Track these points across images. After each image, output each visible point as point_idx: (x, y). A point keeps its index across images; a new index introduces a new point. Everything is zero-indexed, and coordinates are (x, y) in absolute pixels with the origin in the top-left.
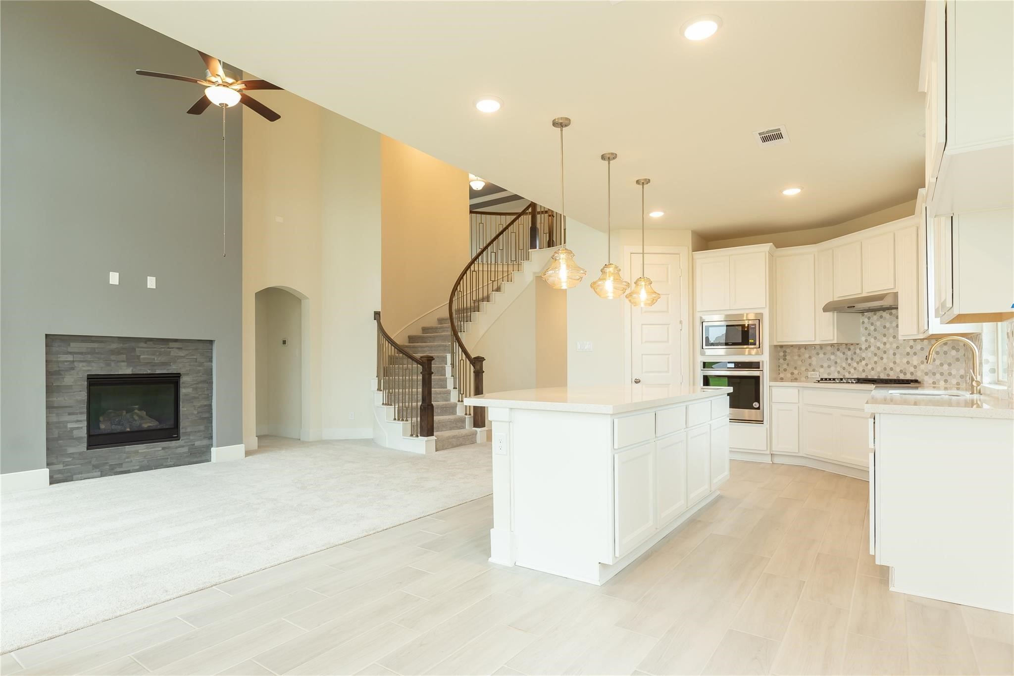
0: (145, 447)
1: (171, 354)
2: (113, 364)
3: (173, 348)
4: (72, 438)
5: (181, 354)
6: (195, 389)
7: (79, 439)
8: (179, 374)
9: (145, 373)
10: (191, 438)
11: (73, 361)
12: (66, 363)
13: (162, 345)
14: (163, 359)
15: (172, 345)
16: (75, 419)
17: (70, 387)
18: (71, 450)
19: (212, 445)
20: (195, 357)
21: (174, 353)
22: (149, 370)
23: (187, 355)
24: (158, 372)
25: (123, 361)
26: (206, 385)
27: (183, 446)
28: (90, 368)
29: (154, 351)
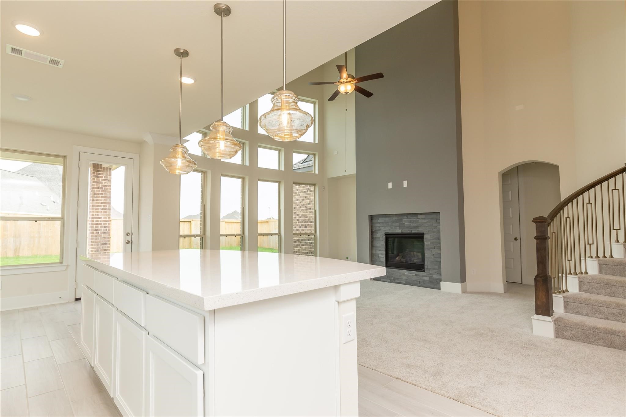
2: (394, 228)
3: (419, 218)
4: (380, 261)
5: (424, 221)
6: (432, 243)
7: (382, 262)
8: (423, 233)
9: (407, 232)
10: (431, 272)
11: (380, 226)
12: (377, 227)
13: (415, 217)
14: (414, 225)
15: (419, 216)
16: (381, 253)
17: (379, 238)
19: (441, 280)
20: (432, 223)
21: (420, 221)
22: (409, 231)
23: (427, 222)
24: (413, 232)
25: (398, 226)
26: (438, 241)
27: (426, 276)
28: (385, 230)
29: (411, 220)
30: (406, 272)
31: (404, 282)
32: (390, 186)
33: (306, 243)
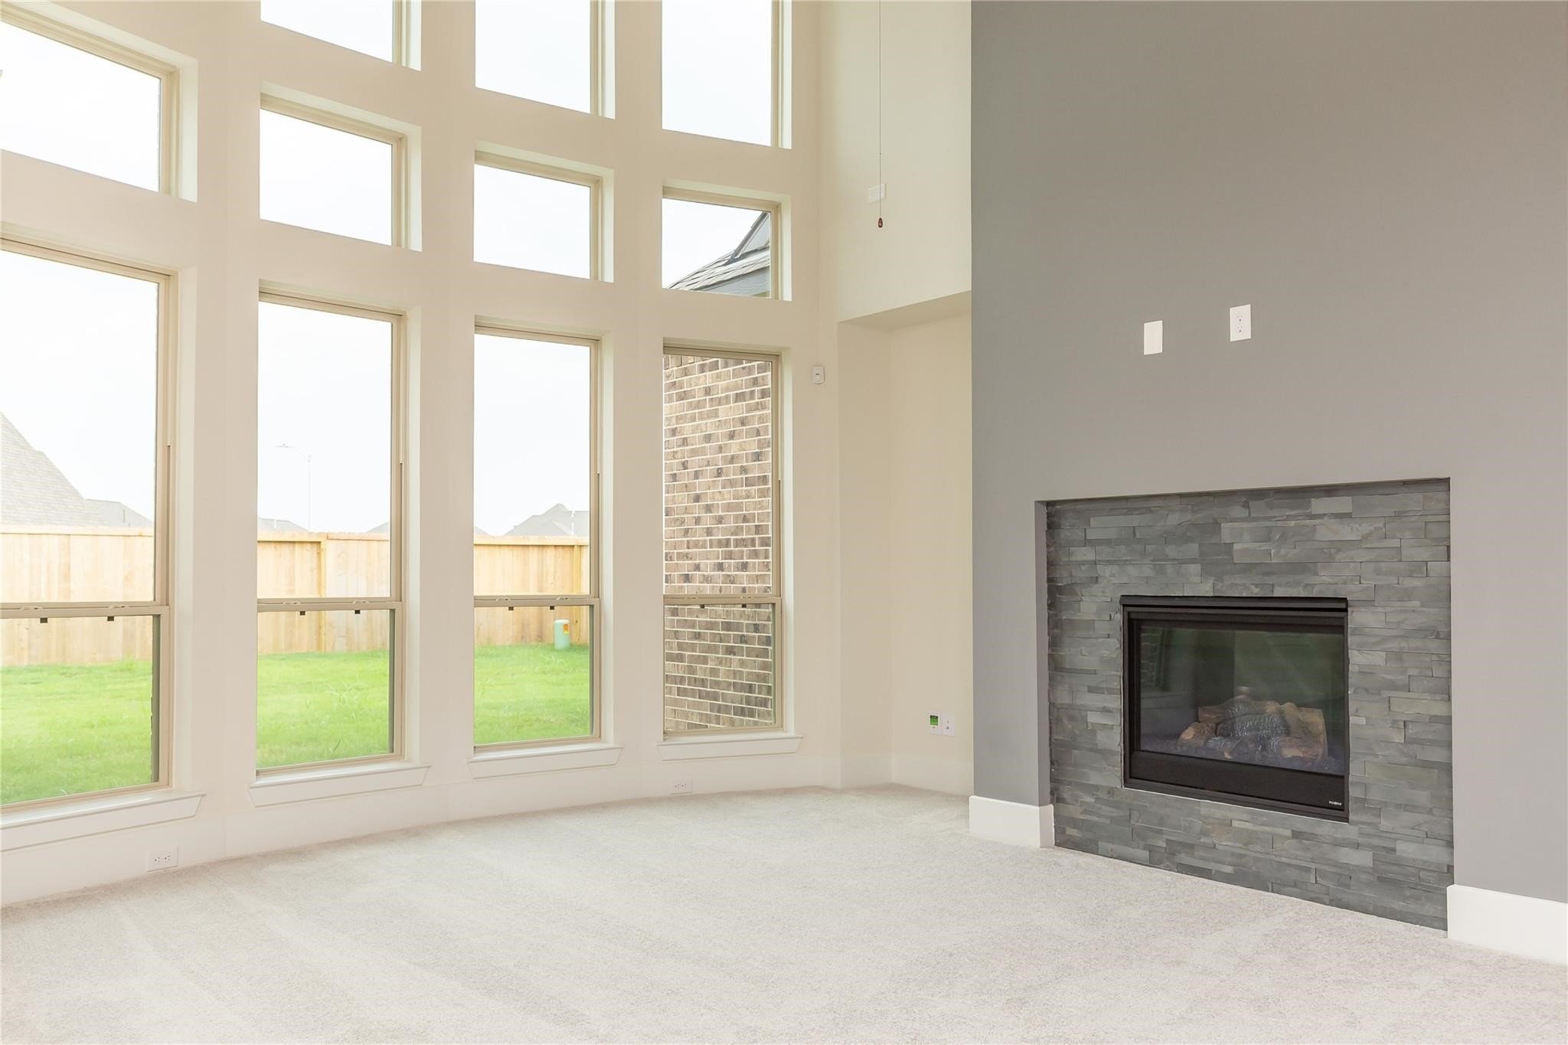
0: (1245, 817)
1: (1318, 537)
2: (1170, 569)
3: (1322, 516)
4: (1094, 750)
5: (1348, 532)
6: (1398, 656)
7: (1105, 753)
8: (1345, 600)
9: (1244, 595)
10: (1385, 824)
11: (1095, 563)
12: (1083, 568)
13: (1292, 508)
14: (1289, 553)
15: (1319, 505)
16: (1101, 705)
17: (1090, 624)
18: (1094, 779)
19: (1448, 875)
20: (1395, 543)
21: (1326, 532)
22: (1256, 586)
23: (1365, 537)
24: (1278, 592)
25: (1193, 561)
26: (1433, 645)
27: (1357, 846)
28: (1125, 580)
29: (1269, 529)
30: (1240, 816)
31: (1229, 869)
32: (1153, 338)
33: (743, 639)
